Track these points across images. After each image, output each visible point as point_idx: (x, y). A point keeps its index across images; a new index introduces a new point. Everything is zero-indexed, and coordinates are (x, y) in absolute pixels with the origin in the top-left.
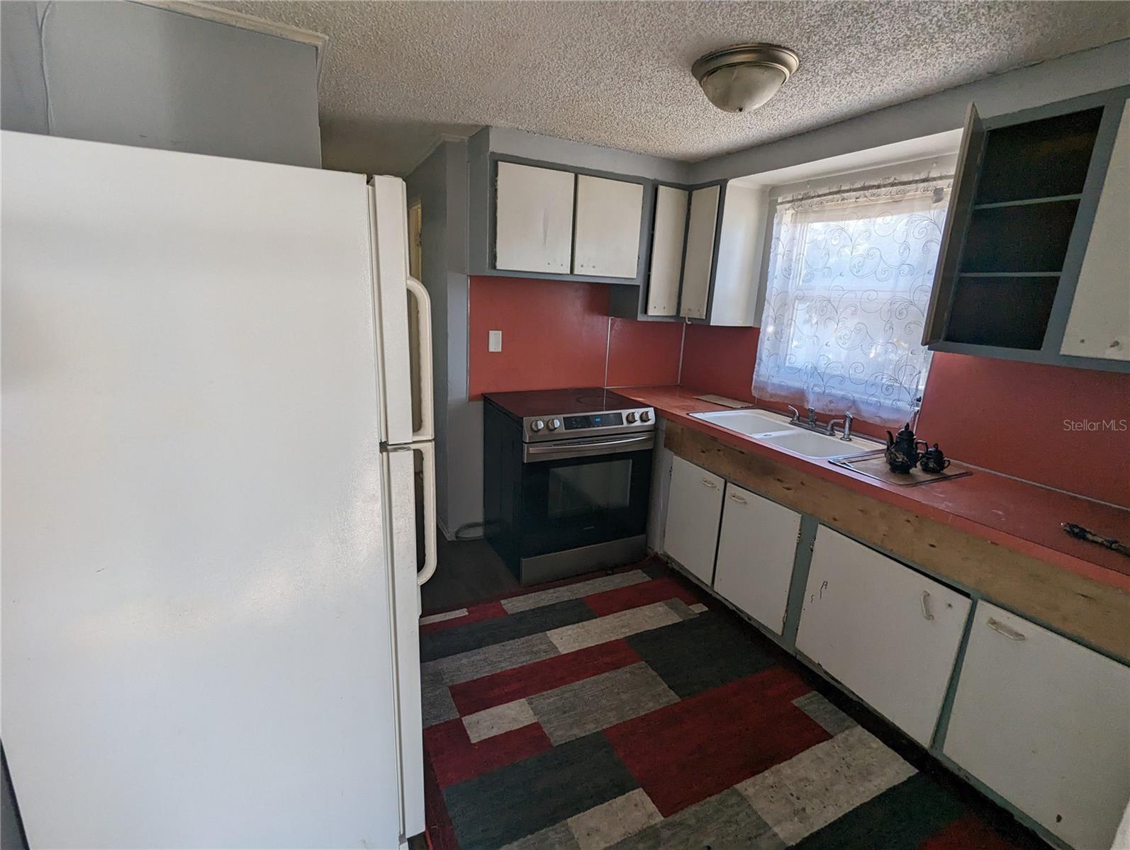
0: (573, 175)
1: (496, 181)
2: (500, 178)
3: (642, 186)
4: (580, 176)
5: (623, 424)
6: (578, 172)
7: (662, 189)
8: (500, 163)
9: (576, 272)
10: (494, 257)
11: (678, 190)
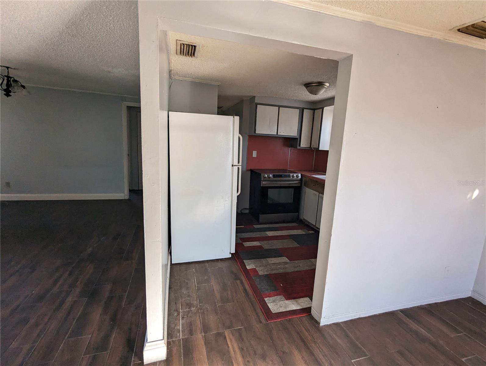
0: (278, 107)
1: (257, 110)
2: (257, 109)
3: (299, 110)
4: (280, 108)
5: (290, 177)
6: (279, 107)
7: (305, 110)
8: (258, 105)
9: (278, 134)
10: (255, 130)
11: (310, 110)
